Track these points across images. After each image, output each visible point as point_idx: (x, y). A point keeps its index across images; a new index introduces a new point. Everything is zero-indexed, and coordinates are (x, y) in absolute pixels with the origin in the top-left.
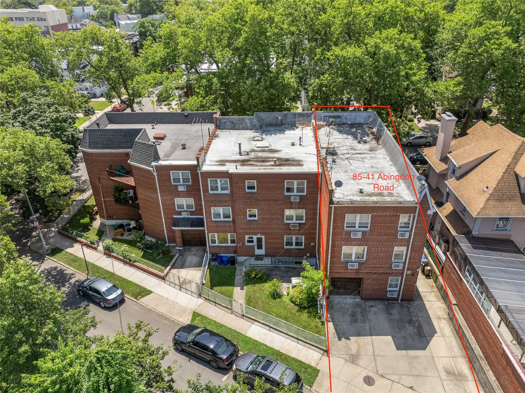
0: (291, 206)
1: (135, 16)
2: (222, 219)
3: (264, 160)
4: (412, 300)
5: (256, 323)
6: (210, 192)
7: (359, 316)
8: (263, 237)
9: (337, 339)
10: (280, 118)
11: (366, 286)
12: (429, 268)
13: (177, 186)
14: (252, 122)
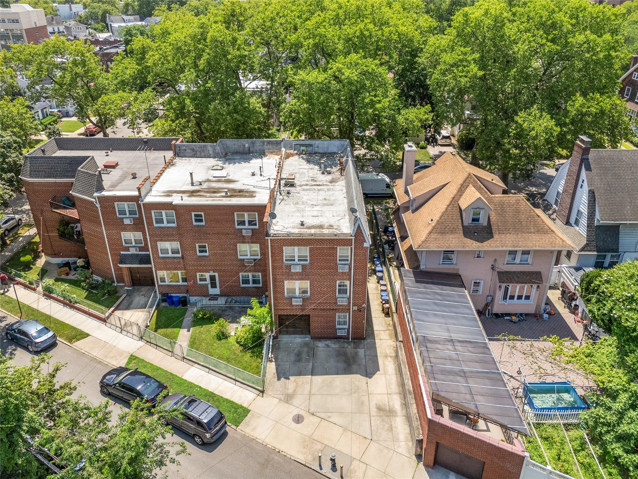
0: (243, 240)
1: (132, 18)
2: (170, 255)
3: (215, 191)
4: (364, 339)
5: (196, 365)
6: (155, 225)
7: (304, 356)
8: (216, 274)
9: (276, 379)
10: (247, 145)
11: (315, 324)
12: (387, 305)
13: (123, 218)
14: (215, 149)
